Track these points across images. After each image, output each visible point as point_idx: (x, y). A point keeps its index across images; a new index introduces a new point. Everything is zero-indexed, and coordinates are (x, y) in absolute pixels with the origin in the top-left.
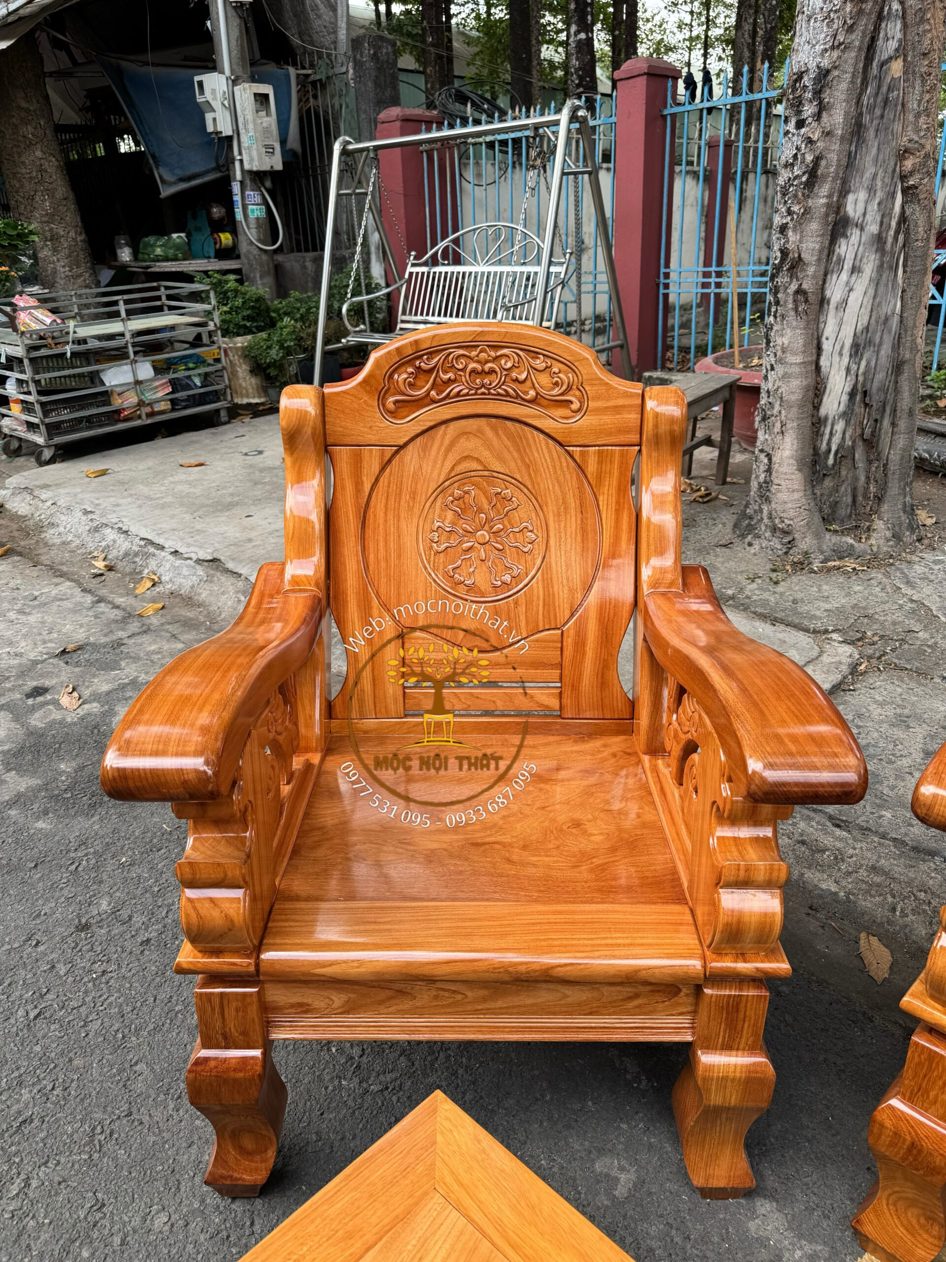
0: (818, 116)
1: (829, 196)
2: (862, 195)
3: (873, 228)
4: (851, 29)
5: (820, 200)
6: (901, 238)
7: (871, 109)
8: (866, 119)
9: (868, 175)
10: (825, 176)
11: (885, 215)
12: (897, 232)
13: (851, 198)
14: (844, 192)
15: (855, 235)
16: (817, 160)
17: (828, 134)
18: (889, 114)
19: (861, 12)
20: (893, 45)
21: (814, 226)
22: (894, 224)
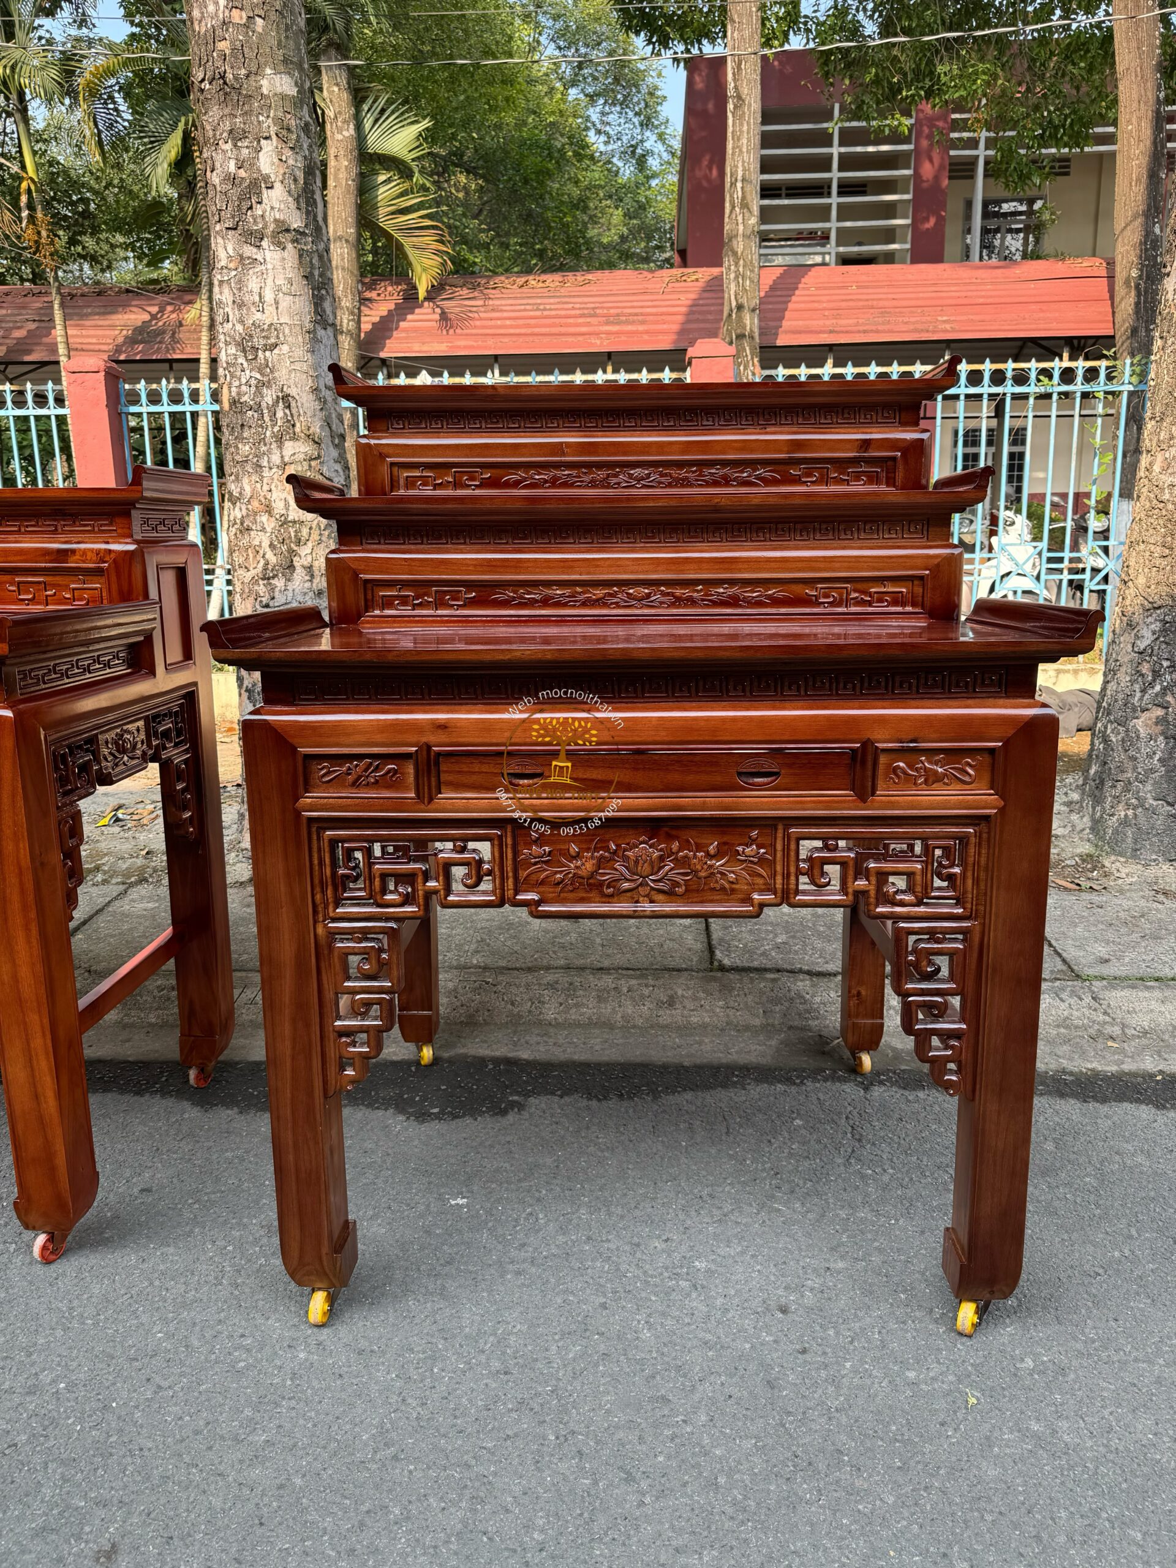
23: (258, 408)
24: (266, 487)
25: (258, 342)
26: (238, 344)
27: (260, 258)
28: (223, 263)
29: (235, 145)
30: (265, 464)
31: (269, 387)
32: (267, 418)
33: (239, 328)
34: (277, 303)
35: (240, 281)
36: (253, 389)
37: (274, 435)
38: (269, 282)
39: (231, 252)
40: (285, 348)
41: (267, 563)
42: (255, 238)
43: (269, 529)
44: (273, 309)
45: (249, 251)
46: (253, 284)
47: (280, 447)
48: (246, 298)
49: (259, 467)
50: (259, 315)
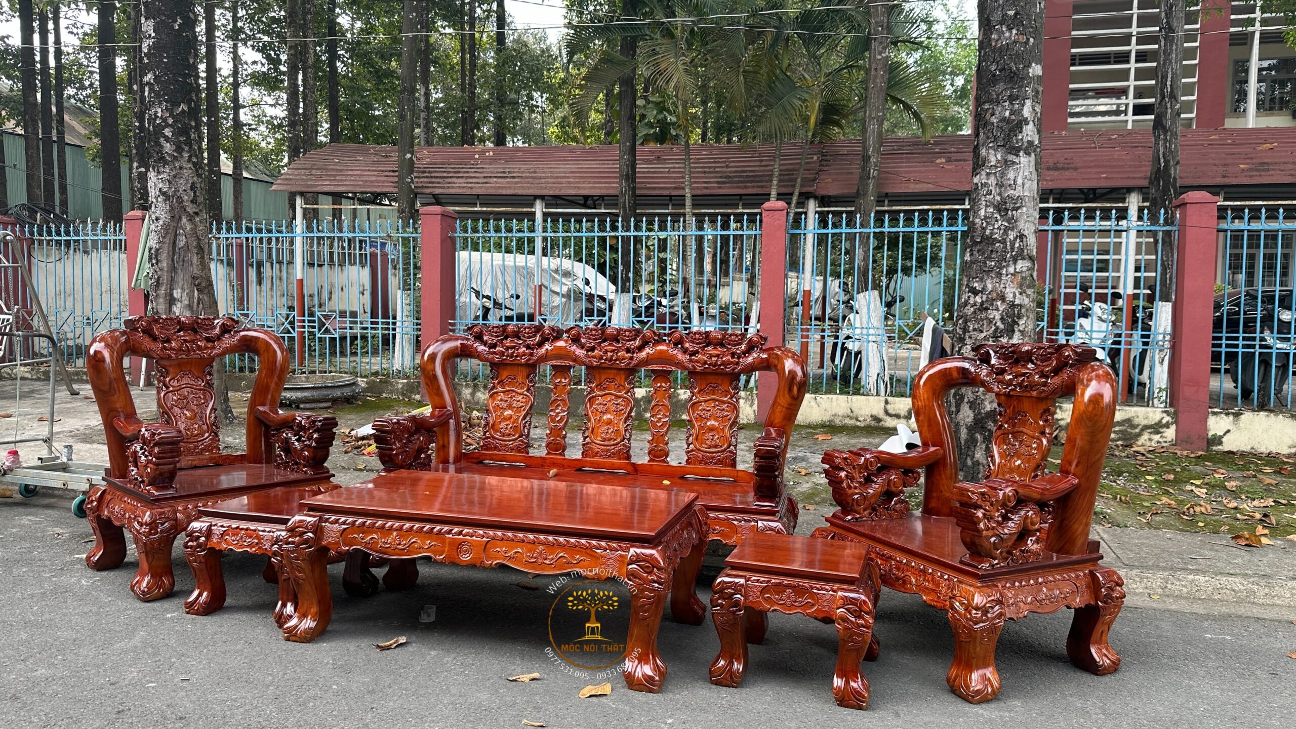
0: (157, 264)
1: (166, 290)
2: (179, 291)
3: (187, 302)
4: (164, 238)
5: (162, 291)
6: (201, 306)
7: (178, 263)
8: (176, 265)
9: (180, 284)
10: (162, 284)
11: (191, 298)
12: (198, 304)
13: (175, 291)
14: (172, 289)
15: (179, 305)
16: (159, 278)
17: (161, 270)
18: (186, 265)
19: (167, 233)
20: (182, 243)
21: (161, 300)
22: (196, 301)
23: (1003, 242)
24: (1002, 286)
25: (1010, 206)
26: (995, 207)
27: (1017, 161)
28: (991, 164)
29: (1011, 103)
30: (1004, 272)
31: (1013, 229)
32: (1009, 248)
33: (998, 198)
34: (1023, 184)
35: (1003, 173)
36: (1002, 231)
37: (1012, 256)
38: (1021, 174)
39: (999, 157)
40: (1024, 209)
41: (997, 328)
42: (1016, 151)
43: (1001, 309)
44: (1020, 188)
45: (1011, 157)
46: (1011, 175)
47: (1015, 263)
48: (1005, 183)
49: (999, 275)
50: (1012, 192)
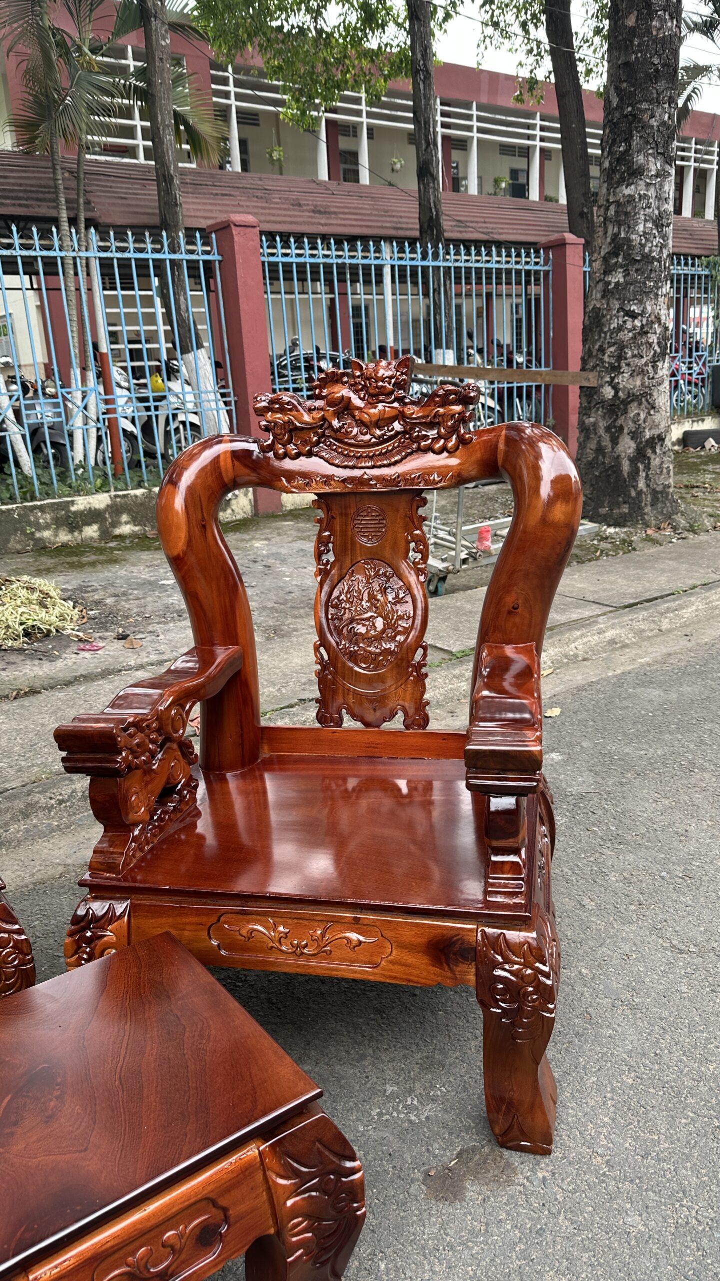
28: (653, 173)
39: (659, 167)
